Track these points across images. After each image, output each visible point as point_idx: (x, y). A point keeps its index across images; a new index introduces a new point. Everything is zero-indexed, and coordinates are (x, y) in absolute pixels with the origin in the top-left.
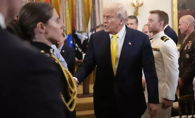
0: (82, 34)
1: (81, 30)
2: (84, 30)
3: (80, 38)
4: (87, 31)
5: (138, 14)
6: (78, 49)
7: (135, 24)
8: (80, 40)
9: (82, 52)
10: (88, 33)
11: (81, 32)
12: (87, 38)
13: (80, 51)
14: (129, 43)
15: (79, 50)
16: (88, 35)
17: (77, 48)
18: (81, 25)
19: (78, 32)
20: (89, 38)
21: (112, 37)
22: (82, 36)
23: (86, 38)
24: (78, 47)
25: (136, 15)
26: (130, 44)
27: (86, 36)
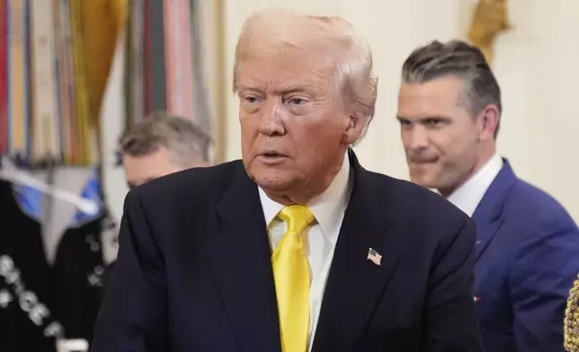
0: (50, 181)
1: (47, 142)
2: (68, 152)
3: (34, 210)
4: (93, 157)
5: (504, 26)
6: (15, 302)
7: (461, 116)
8: (33, 229)
9: (46, 322)
10: (99, 170)
11: (46, 166)
12: (90, 208)
13: (37, 313)
14: (370, 256)
15: (25, 307)
16: (97, 189)
17: (10, 288)
18: (46, 103)
19: (22, 163)
20: (104, 213)
21: (278, 219)
22: (49, 199)
23: (80, 215)
24: (19, 288)
25: (489, 39)
26: (376, 258)
27: (84, 195)
